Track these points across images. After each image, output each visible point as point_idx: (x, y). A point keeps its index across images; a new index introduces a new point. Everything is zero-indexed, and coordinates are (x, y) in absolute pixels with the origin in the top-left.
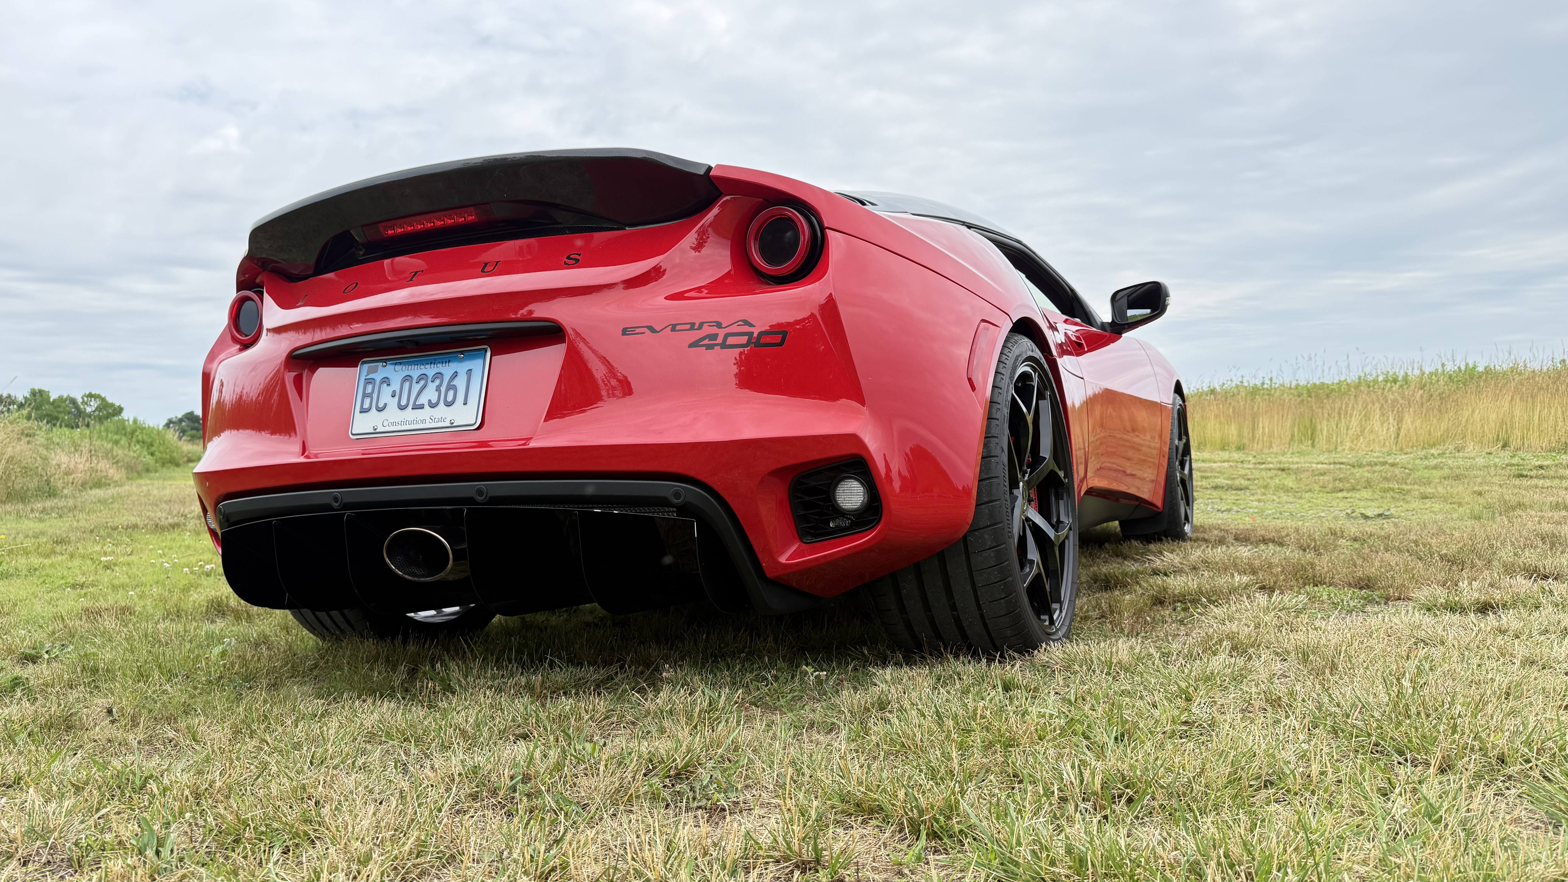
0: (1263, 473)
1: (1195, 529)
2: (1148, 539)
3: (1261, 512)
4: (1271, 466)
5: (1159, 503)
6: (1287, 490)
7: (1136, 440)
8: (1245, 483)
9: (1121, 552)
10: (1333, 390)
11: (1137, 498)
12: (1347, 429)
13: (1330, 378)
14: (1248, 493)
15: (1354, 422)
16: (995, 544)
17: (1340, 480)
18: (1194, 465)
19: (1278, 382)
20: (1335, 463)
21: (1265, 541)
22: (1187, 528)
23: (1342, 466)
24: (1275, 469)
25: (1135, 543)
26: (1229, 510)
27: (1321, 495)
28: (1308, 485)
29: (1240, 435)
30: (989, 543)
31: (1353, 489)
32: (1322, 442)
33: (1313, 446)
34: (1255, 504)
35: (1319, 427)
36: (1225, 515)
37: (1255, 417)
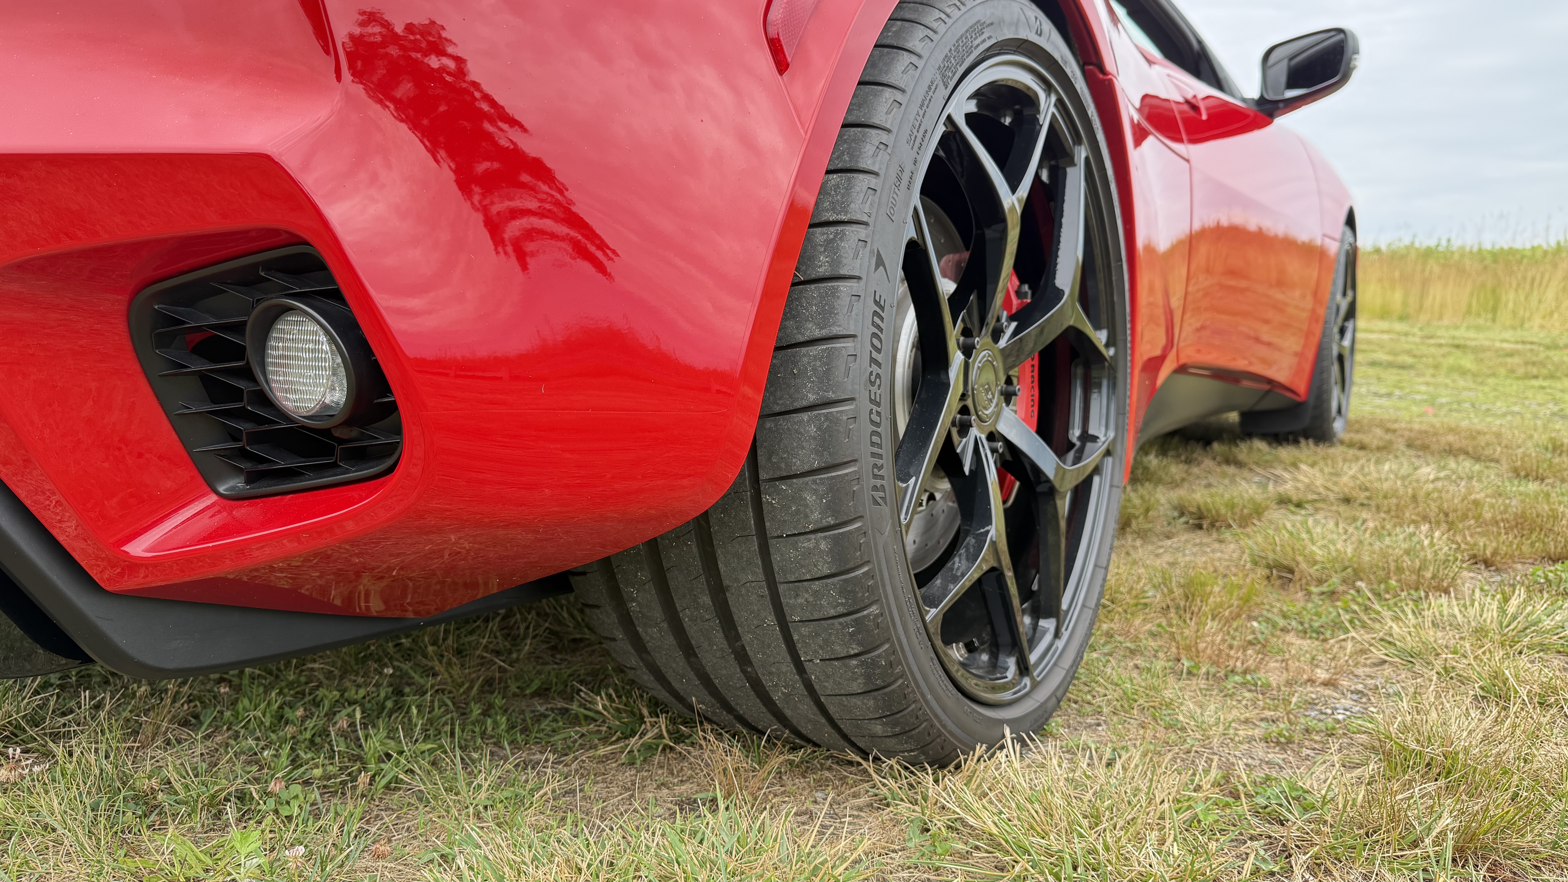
0: (1433, 350)
1: (1349, 426)
2: (1277, 439)
3: (1432, 401)
4: (1443, 341)
5: (1301, 387)
6: (1463, 372)
7: (1279, 296)
8: (1409, 360)
9: (1235, 457)
10: (1523, 257)
11: (1270, 381)
12: (1540, 302)
13: (1523, 242)
14: (1413, 373)
15: (1550, 294)
16: (831, 521)
17: (1534, 364)
18: (1359, 335)
19: (1456, 244)
20: (1523, 342)
21: (1451, 451)
22: (1338, 425)
23: (1533, 347)
24: (1447, 345)
25: (1260, 445)
26: (1389, 395)
27: (1509, 381)
28: (1490, 367)
29: (1405, 304)
30: (816, 515)
31: (1552, 376)
32: (1504, 316)
33: (1494, 320)
34: (1423, 388)
35: (1504, 299)
36: (1384, 402)
37: (1425, 283)
